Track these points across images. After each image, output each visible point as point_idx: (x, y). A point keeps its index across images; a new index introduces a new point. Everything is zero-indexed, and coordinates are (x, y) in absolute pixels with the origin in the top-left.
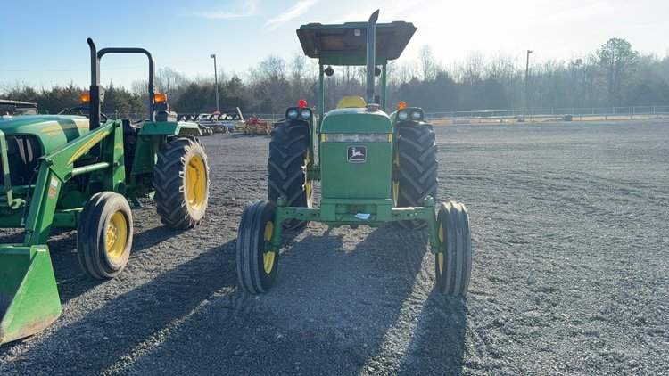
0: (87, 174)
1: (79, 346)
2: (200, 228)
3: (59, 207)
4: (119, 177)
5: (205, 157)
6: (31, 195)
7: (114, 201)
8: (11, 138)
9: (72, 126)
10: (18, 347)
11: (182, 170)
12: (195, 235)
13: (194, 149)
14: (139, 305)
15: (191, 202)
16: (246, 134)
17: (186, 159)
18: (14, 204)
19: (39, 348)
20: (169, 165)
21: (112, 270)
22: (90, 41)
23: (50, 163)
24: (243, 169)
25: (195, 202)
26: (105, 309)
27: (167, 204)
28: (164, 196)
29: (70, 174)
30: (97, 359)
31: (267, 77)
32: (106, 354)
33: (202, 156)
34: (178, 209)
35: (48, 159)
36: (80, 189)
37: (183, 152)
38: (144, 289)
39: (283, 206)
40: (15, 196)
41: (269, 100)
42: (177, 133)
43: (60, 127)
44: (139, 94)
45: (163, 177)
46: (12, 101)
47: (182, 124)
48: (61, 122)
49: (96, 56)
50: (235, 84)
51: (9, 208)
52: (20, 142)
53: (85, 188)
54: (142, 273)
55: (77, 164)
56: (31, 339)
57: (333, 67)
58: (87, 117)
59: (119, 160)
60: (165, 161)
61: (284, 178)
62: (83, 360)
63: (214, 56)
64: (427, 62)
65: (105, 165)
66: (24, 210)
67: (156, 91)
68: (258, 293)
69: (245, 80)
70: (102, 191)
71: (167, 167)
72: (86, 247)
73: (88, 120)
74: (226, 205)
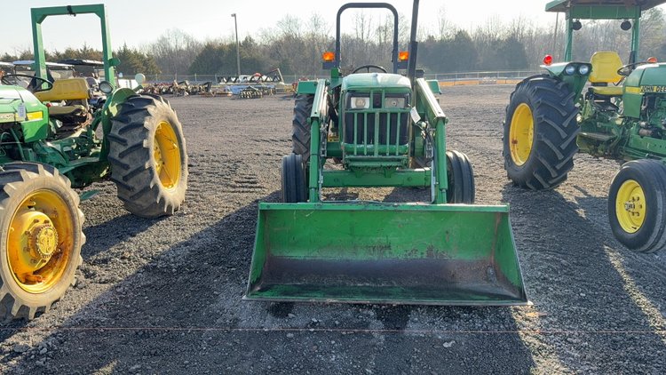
50: (248, 44)
57: (581, 21)
63: (234, 15)
64: (443, 21)
69: (258, 40)
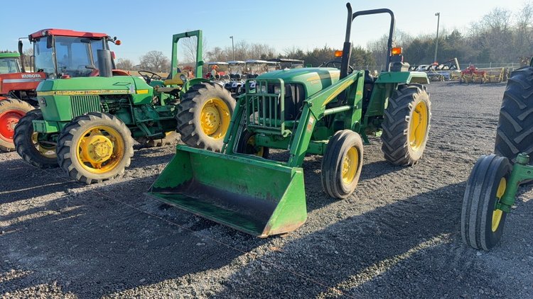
0: (333, 115)
1: (317, 252)
2: (417, 167)
3: (313, 138)
4: (356, 118)
5: (429, 103)
6: (296, 127)
7: (352, 138)
8: (287, 86)
9: (326, 76)
10: (277, 239)
11: (408, 115)
12: (412, 173)
13: (421, 96)
14: (363, 229)
15: (411, 143)
16: (461, 83)
17: (413, 105)
18: (285, 133)
19: (290, 245)
20: (398, 110)
21: (343, 193)
22: (348, 6)
23: (310, 105)
24: (457, 115)
25: (415, 143)
26: (336, 226)
27: (391, 143)
28: (390, 136)
29: (322, 114)
30: (329, 270)
31: (487, 28)
32: (336, 267)
33: (426, 103)
34: (400, 148)
35: (309, 102)
36: (327, 125)
37: (411, 99)
38: (368, 215)
39: (524, 164)
40: (286, 128)
41: (487, 50)
42: (408, 82)
43: (318, 77)
44: (371, 51)
45: (391, 120)
46: (290, 60)
47: (413, 74)
48: (320, 73)
49: (351, 16)
50: (455, 37)
51: (281, 136)
52: (293, 88)
53: (331, 125)
54: (367, 200)
55: (328, 106)
56: (285, 235)
58: (339, 69)
59: (358, 104)
60: (395, 106)
61: (518, 130)
62: (319, 267)
63: (438, 14)
65: (347, 107)
66: (291, 138)
67: (394, 46)
68: (480, 249)
69: (465, 33)
70: (343, 129)
71: (396, 112)
72: (328, 173)
73: (339, 71)
74: (441, 148)
